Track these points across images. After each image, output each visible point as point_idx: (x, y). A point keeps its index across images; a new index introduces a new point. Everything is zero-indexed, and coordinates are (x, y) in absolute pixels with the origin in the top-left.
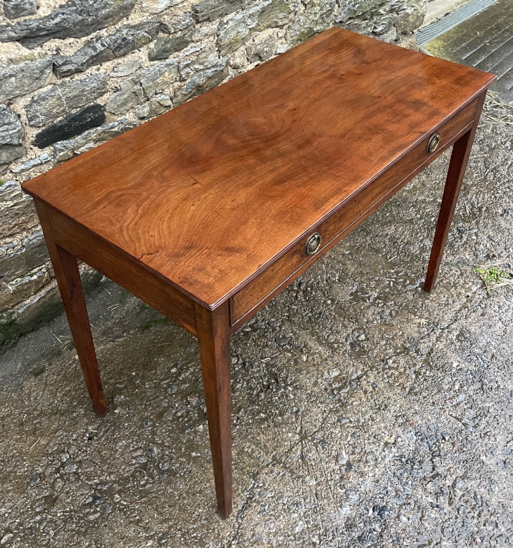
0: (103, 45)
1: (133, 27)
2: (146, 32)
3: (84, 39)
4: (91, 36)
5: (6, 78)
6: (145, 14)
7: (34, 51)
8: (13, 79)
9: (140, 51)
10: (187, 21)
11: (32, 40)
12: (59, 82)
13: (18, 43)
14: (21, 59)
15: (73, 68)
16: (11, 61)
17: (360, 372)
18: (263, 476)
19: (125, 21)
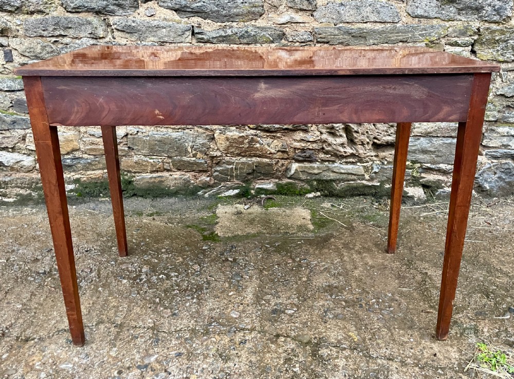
0: (232, 32)
1: (258, 28)
2: (268, 34)
3: (219, 24)
4: (225, 24)
5: (160, 27)
6: (270, 22)
7: (182, 19)
8: (164, 30)
9: (261, 46)
10: (305, 37)
11: (183, 13)
12: (196, 44)
13: (174, 12)
14: (172, 20)
15: (206, 38)
16: (165, 19)
17: (249, 327)
18: (102, 327)
19: (253, 22)
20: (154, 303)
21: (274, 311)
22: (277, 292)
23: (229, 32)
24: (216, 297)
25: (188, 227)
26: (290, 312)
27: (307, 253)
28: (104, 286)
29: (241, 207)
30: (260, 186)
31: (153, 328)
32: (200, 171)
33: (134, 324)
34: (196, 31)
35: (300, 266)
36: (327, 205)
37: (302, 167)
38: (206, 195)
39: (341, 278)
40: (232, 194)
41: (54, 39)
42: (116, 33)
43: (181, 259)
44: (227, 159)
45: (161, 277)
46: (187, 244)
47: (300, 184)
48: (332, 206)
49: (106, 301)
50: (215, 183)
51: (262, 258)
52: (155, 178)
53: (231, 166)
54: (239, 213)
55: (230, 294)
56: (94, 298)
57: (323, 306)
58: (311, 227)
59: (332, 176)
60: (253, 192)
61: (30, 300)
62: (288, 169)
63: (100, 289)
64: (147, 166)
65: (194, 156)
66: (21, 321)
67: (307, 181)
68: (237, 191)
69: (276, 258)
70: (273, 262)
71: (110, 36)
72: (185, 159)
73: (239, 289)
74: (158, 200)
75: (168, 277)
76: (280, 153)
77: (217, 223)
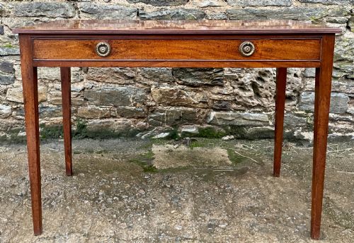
0: (166, 13)
1: (186, 10)
2: (193, 14)
3: (157, 7)
4: (161, 7)
5: (114, 10)
6: (195, 6)
7: (131, 4)
8: (117, 12)
10: (221, 16)
14: (123, 5)
15: (147, 17)
16: (118, 4)
17: (191, 237)
18: (73, 235)
19: (182, 6)
20: (112, 218)
21: (210, 226)
22: (210, 211)
23: (164, 13)
24: (161, 214)
25: (131, 161)
26: (223, 226)
27: (229, 182)
28: (70, 205)
29: (171, 146)
30: (186, 130)
31: (114, 237)
32: (139, 118)
33: (98, 233)
34: (140, 12)
35: (225, 191)
36: (240, 145)
37: (219, 115)
38: (143, 137)
39: (260, 201)
40: (163, 136)
41: (36, 18)
42: (82, 14)
43: (129, 186)
44: (160, 108)
45: (115, 198)
46: (132, 174)
47: (217, 129)
48: (244, 147)
49: (74, 216)
50: (149, 128)
51: (194, 185)
52: (103, 123)
53: (163, 114)
54: (170, 151)
55: (172, 212)
56: (64, 214)
57: (249, 222)
58: (230, 162)
59: (243, 122)
60: (179, 135)
61: (13, 215)
62: (207, 117)
63: (68, 207)
64: (97, 113)
65: (135, 105)
66: (8, 231)
67: (223, 126)
68: (167, 134)
69: (205, 185)
70: (203, 188)
71: (77, 16)
72: (128, 107)
73: (179, 208)
74: (105, 140)
75: (121, 199)
76: (201, 104)
77: (154, 158)
